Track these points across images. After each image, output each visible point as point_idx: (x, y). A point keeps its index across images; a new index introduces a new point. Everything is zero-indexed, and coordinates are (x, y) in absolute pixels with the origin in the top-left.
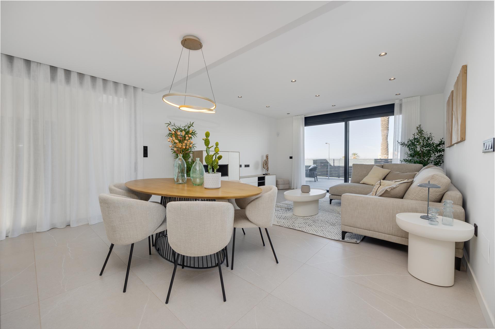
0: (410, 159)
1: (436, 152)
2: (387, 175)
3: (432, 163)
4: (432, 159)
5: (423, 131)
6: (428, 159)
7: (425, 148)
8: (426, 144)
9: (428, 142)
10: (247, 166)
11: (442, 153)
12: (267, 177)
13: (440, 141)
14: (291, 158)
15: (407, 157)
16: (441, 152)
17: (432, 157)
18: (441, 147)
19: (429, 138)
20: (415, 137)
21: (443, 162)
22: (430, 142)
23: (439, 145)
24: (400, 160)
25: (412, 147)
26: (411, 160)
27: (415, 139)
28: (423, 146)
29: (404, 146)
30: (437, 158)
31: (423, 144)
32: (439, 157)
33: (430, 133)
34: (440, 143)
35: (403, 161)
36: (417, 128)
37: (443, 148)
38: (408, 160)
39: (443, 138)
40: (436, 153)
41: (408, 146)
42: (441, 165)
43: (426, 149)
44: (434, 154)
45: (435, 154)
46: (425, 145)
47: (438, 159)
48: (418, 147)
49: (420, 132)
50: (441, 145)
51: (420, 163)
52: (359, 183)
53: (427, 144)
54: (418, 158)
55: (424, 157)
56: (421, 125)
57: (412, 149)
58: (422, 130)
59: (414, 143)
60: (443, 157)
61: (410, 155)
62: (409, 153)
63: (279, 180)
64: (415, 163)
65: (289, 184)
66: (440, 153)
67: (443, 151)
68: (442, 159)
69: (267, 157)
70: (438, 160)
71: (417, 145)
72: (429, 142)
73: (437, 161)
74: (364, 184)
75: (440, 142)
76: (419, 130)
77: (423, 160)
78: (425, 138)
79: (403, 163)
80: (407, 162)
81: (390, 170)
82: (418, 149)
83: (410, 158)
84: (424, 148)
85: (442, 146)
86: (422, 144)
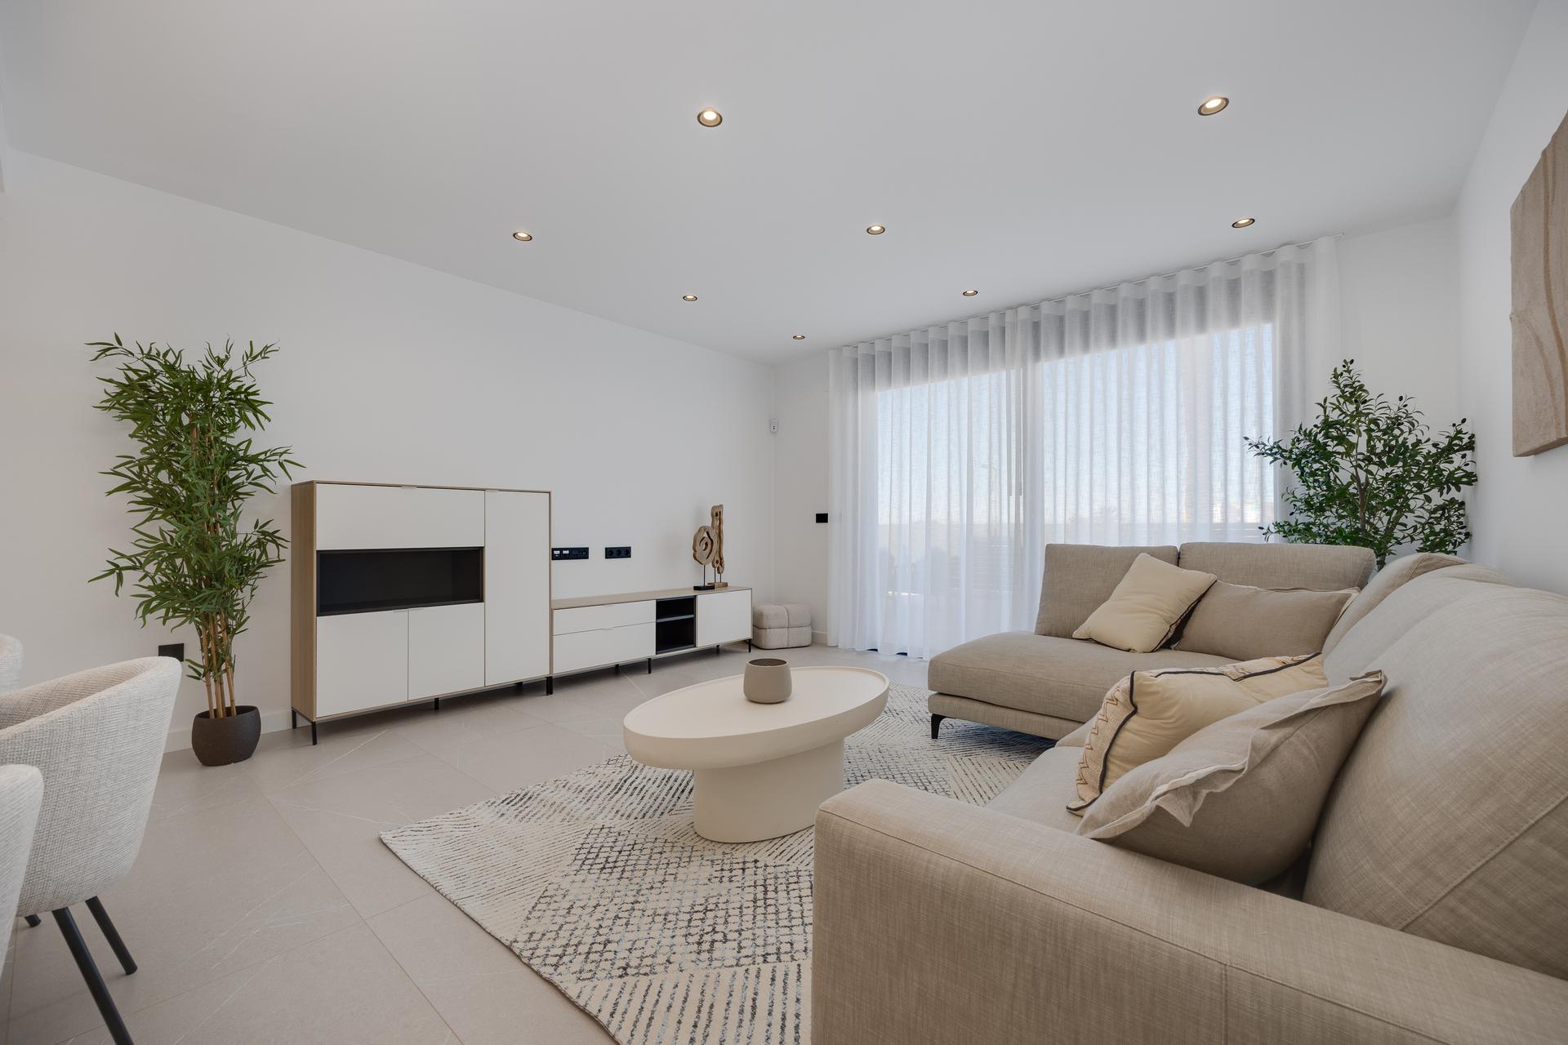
0: (1307, 520)
1: (1433, 487)
2: (1199, 600)
3: (1413, 540)
4: (1410, 520)
5: (1365, 391)
6: (1394, 523)
7: (1382, 465)
8: (1384, 446)
9: (1396, 438)
10: (618, 553)
11: (1464, 493)
12: (703, 601)
13: (1452, 434)
14: (822, 518)
15: (1292, 514)
16: (1459, 490)
17: (1412, 511)
18: (1455, 465)
19: (1396, 422)
20: (1327, 417)
21: (1468, 535)
22: (1405, 439)
23: (1446, 452)
24: (1262, 528)
25: (1316, 466)
26: (1308, 527)
27: (1327, 424)
28: (1369, 460)
29: (1276, 459)
30: (1435, 518)
31: (1371, 449)
32: (1443, 515)
33: (1401, 398)
34: (1450, 443)
35: (1273, 529)
36: (1336, 376)
37: (1468, 469)
38: (1296, 525)
39: (1464, 421)
40: (1434, 494)
41: (1297, 462)
42: (1455, 553)
43: (1383, 473)
44: (1421, 496)
45: (1428, 499)
46: (1379, 456)
47: (1438, 520)
48: (1344, 463)
49: (1354, 393)
50: (1458, 451)
51: (1355, 538)
52: (1068, 635)
53: (1392, 448)
54: (1340, 517)
55: (1370, 514)
56: (1352, 362)
57: (1313, 474)
58: (1361, 387)
59: (1326, 445)
60: (1461, 512)
61: (1307, 502)
62: (1301, 491)
63: (769, 609)
64: (1329, 541)
65: (812, 625)
66: (1454, 493)
67: (1469, 483)
68: (1462, 519)
69: (717, 514)
70: (1437, 528)
71: (1339, 453)
72: (1401, 440)
73: (1433, 533)
74: (1089, 640)
75: (1452, 439)
76: (1346, 386)
77: (1368, 527)
78: (1375, 421)
79: (1275, 539)
80: (1293, 538)
81: (1213, 577)
82: (1344, 476)
83: (1303, 518)
84: (1373, 468)
85: (1464, 456)
86: (1362, 448)
